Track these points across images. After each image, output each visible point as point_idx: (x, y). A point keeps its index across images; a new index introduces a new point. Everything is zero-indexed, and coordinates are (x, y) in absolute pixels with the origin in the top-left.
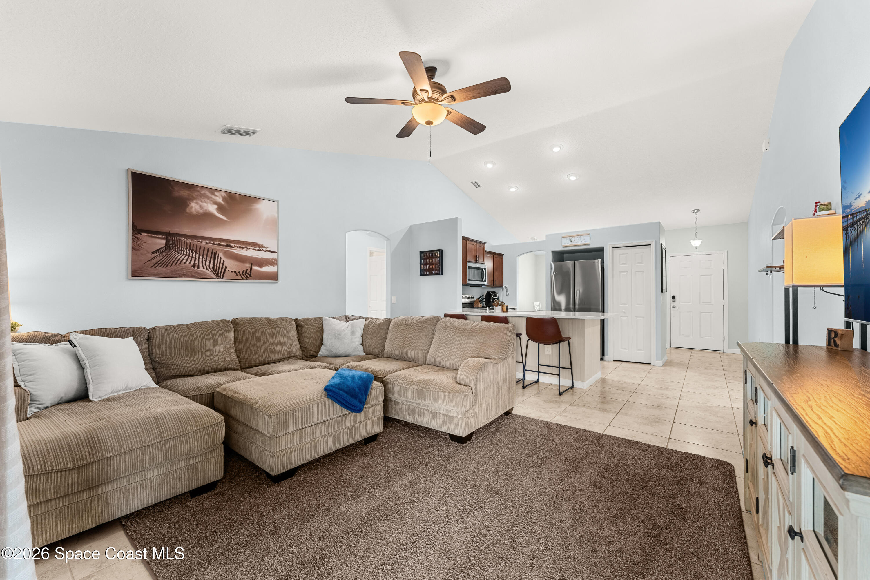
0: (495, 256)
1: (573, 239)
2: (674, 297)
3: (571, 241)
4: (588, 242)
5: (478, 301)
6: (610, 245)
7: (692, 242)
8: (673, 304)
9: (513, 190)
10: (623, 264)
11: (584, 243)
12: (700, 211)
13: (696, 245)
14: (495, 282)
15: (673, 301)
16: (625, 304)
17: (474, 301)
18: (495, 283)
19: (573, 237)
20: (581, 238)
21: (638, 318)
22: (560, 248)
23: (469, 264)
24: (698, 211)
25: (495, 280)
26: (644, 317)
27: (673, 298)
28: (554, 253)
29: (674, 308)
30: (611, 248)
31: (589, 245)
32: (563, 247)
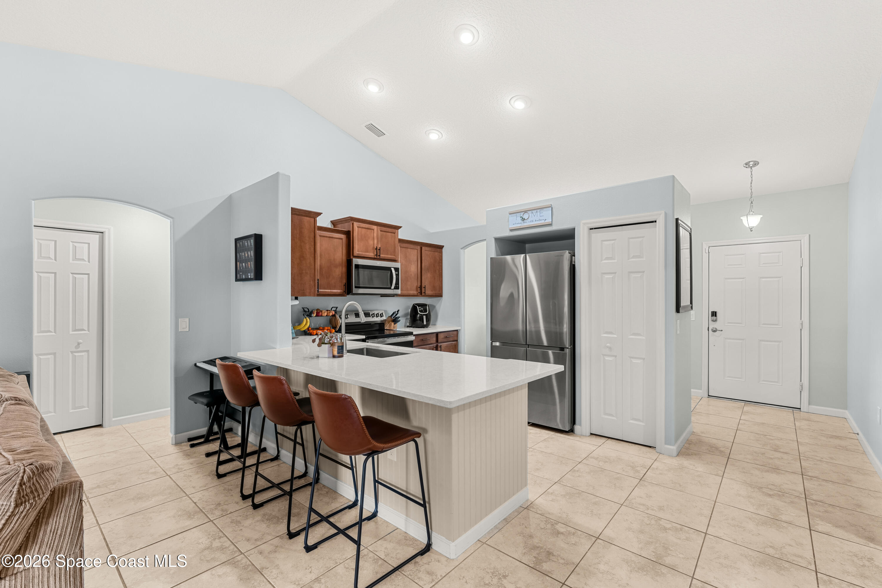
0: (423, 248)
1: (526, 216)
2: (714, 314)
3: (523, 219)
4: (549, 221)
5: (390, 319)
6: (584, 224)
7: (744, 219)
8: (712, 325)
9: (434, 136)
10: (607, 259)
11: (542, 222)
12: (758, 163)
13: (751, 225)
14: (423, 289)
15: (713, 321)
16: (611, 333)
17: (385, 320)
18: (423, 291)
19: (526, 212)
20: (538, 213)
21: (634, 361)
22: (506, 233)
23: (357, 261)
24: (756, 163)
25: (423, 286)
26: (644, 359)
27: (712, 315)
28: (498, 240)
29: (715, 331)
30: (586, 230)
31: (550, 225)
32: (511, 230)
